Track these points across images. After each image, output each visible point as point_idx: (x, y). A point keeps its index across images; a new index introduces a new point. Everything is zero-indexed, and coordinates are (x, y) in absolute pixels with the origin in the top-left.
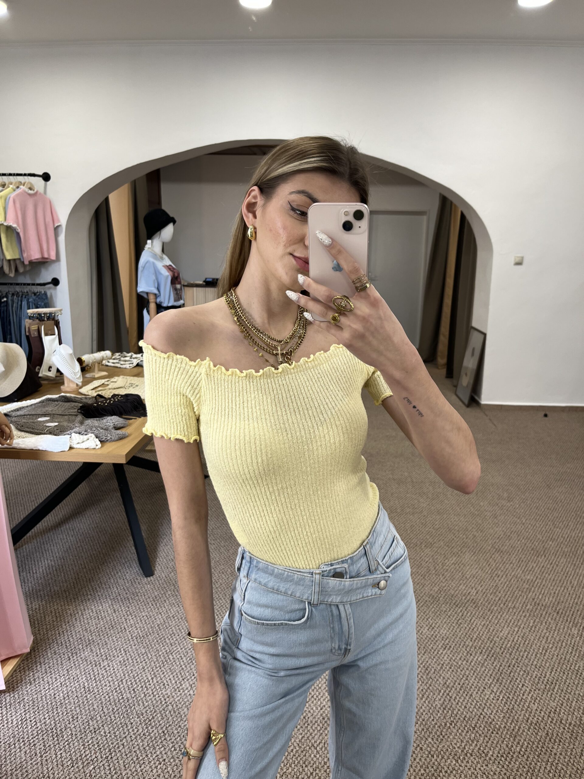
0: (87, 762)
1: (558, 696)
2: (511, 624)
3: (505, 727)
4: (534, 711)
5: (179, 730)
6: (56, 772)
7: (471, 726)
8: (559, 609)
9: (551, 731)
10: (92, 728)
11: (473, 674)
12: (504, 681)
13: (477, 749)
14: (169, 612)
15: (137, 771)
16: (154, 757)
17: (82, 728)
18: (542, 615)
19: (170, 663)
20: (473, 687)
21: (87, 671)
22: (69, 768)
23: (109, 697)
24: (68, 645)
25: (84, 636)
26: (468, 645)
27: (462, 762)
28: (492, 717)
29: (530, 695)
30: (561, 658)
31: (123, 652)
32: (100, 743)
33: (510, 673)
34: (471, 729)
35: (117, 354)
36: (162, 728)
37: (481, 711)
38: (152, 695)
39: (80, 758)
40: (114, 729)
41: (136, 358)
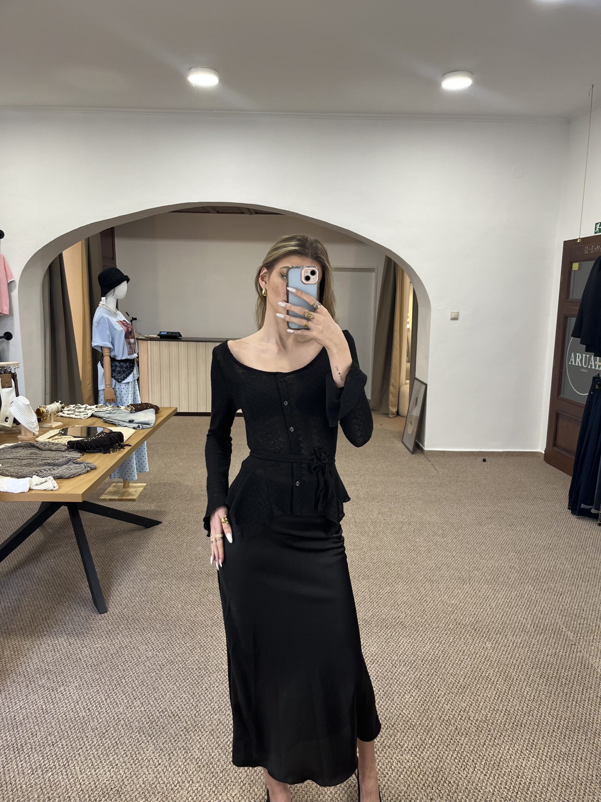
0: (46, 770)
1: (468, 698)
2: (433, 641)
3: (420, 724)
4: (446, 710)
5: (130, 740)
6: (18, 779)
7: (390, 724)
8: (477, 627)
9: (459, 726)
10: (50, 742)
11: (396, 683)
12: (423, 687)
13: (394, 742)
14: (122, 642)
15: (92, 775)
16: (107, 762)
17: (41, 742)
18: (461, 632)
19: (122, 686)
20: (395, 693)
21: (44, 696)
22: (30, 775)
23: (66, 716)
24: (26, 674)
25: (41, 667)
26: (394, 660)
27: (381, 753)
28: (409, 716)
29: (444, 698)
30: (474, 667)
31: (78, 678)
32: (58, 754)
33: (429, 681)
34: (391, 726)
35: (72, 406)
36: (115, 739)
37: (400, 711)
38: (106, 713)
39: (40, 766)
40: (71, 742)
41: (90, 409)
